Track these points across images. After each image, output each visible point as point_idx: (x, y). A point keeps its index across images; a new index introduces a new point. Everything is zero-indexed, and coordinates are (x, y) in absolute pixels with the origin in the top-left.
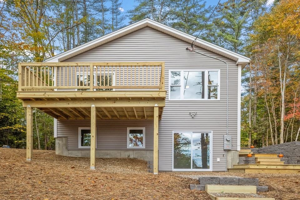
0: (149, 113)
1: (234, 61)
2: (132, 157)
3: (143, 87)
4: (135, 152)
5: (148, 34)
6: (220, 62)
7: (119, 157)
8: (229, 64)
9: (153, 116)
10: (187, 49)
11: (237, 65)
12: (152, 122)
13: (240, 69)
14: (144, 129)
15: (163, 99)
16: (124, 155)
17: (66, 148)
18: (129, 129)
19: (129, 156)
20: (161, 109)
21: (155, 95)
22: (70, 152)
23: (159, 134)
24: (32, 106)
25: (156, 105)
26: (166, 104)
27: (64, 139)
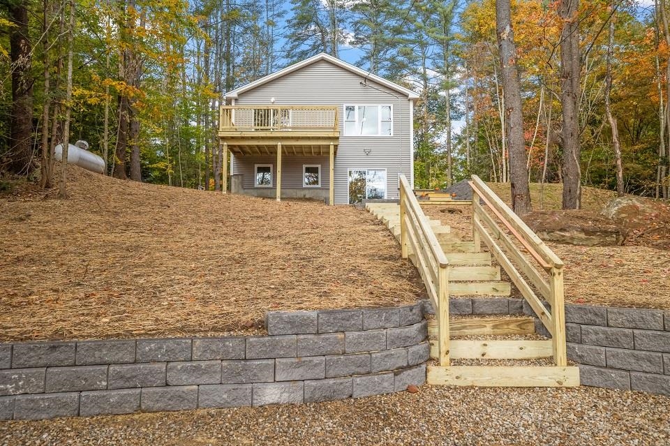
0: (325, 150)
1: (406, 96)
2: (307, 196)
3: (321, 128)
4: (311, 191)
5: (324, 67)
6: (393, 97)
7: (295, 197)
8: (401, 99)
9: (329, 153)
10: (361, 83)
11: (409, 100)
12: (328, 158)
13: (411, 104)
14: (319, 166)
15: (337, 138)
16: (300, 194)
17: (243, 187)
18: (304, 166)
19: (305, 196)
20: (336, 147)
21: (331, 135)
22: (246, 190)
23: (334, 170)
24: (229, 144)
25: (332, 143)
26: (341, 142)
27: (240, 177)
